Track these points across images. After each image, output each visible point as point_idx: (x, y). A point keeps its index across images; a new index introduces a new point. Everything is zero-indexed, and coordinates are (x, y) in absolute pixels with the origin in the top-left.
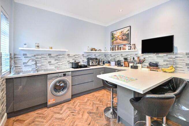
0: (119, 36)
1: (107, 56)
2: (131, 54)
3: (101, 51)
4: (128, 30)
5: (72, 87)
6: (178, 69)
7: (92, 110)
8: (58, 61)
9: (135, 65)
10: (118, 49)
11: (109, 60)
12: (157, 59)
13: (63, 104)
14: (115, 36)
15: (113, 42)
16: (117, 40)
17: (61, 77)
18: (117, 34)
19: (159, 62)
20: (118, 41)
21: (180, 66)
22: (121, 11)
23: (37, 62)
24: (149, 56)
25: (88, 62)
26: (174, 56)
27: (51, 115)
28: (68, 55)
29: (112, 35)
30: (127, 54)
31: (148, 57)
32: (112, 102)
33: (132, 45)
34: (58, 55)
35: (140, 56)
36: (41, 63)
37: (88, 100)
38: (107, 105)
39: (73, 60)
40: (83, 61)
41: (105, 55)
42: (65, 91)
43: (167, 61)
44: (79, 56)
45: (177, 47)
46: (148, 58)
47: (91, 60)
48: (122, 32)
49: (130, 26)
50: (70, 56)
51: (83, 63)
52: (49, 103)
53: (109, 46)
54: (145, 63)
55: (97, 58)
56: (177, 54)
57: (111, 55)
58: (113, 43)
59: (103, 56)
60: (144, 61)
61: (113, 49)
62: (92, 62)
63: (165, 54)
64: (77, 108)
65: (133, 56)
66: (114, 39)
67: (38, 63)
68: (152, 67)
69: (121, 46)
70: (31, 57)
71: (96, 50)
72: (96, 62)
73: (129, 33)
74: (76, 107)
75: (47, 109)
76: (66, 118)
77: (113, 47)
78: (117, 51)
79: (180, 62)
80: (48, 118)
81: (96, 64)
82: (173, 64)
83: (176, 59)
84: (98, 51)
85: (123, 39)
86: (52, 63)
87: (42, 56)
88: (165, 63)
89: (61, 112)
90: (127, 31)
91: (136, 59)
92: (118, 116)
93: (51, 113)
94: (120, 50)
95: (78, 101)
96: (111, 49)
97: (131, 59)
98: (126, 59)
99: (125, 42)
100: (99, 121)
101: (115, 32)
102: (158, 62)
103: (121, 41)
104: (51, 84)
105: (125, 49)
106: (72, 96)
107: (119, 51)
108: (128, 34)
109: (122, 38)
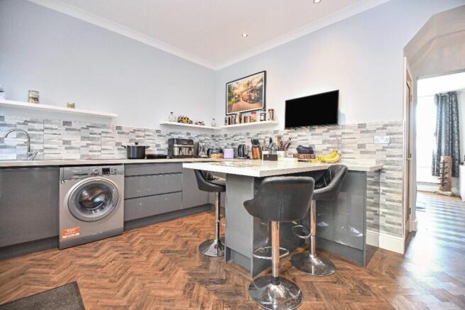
0: (242, 92)
1: (217, 139)
2: (267, 132)
3: (204, 125)
4: (261, 80)
5: (125, 203)
6: (345, 156)
7: (174, 246)
8: (89, 142)
9: (273, 153)
10: (240, 122)
11: (222, 147)
12: (313, 139)
13: (100, 242)
14: (236, 92)
15: (230, 106)
16: (238, 101)
17: (96, 175)
18: (240, 88)
19: (316, 146)
20: (242, 103)
21: (349, 151)
22: (245, 35)
23: (31, 140)
24: (300, 133)
25: (171, 149)
26: (338, 132)
27: (69, 261)
28: (119, 128)
29: (230, 90)
30: (258, 131)
31: (296, 136)
32: (217, 225)
33: (267, 110)
34: (90, 125)
35: (282, 134)
36: (43, 143)
37: (166, 231)
38: (208, 237)
39: (131, 141)
40: (158, 146)
41: (213, 136)
42: (107, 209)
43: (329, 142)
44: (147, 133)
45: (344, 114)
46: (296, 138)
47: (177, 144)
48: (248, 84)
49: (265, 72)
50: (123, 130)
51: (158, 150)
52: (64, 237)
53: (222, 116)
54: (292, 148)
55: (192, 141)
56: (343, 127)
57: (226, 135)
58: (229, 108)
59: (208, 138)
60: (289, 144)
61: (229, 122)
62: (180, 149)
63: (325, 128)
64: (137, 246)
65: (269, 136)
66: (233, 100)
67: (34, 143)
68: (301, 156)
69: (247, 115)
70: (15, 126)
71: (191, 122)
72: (190, 149)
73: (262, 86)
74: (135, 244)
75: (59, 251)
76: (107, 264)
77: (230, 116)
78: (238, 125)
79: (349, 143)
80: (61, 267)
81: (190, 154)
82: (338, 148)
83: (343, 136)
84: (196, 124)
85: (250, 100)
86: (73, 144)
87: (47, 126)
88: (325, 146)
89: (97, 255)
90: (259, 83)
91: (275, 141)
92: (227, 248)
93: (68, 257)
94: (245, 122)
95: (140, 234)
96: (226, 121)
97: (265, 142)
98: (255, 142)
99: (255, 106)
100: (184, 263)
101: (234, 84)
102: (314, 145)
103: (247, 104)
104: (69, 191)
105: (255, 121)
106: (125, 223)
107: (243, 124)
108: (260, 89)
109: (250, 96)
